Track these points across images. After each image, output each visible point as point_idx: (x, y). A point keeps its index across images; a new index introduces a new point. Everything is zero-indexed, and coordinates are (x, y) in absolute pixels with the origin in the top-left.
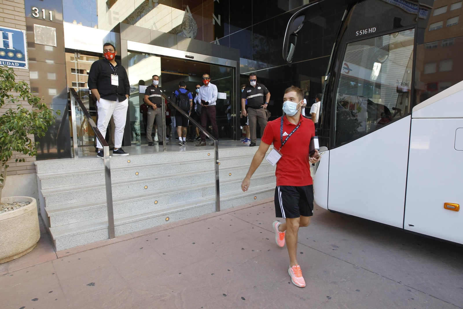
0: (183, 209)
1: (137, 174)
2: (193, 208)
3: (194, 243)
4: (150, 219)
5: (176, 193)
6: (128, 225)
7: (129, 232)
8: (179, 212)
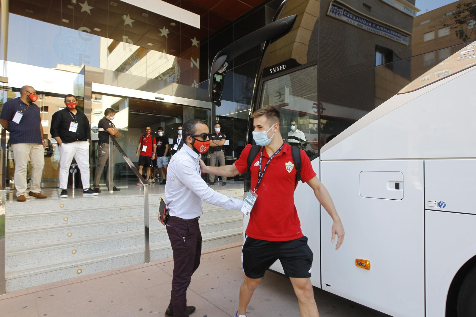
0: (101, 260)
1: (66, 219)
2: (114, 259)
3: (90, 301)
4: (55, 271)
5: (101, 242)
6: (25, 278)
7: (27, 287)
8: (95, 264)
